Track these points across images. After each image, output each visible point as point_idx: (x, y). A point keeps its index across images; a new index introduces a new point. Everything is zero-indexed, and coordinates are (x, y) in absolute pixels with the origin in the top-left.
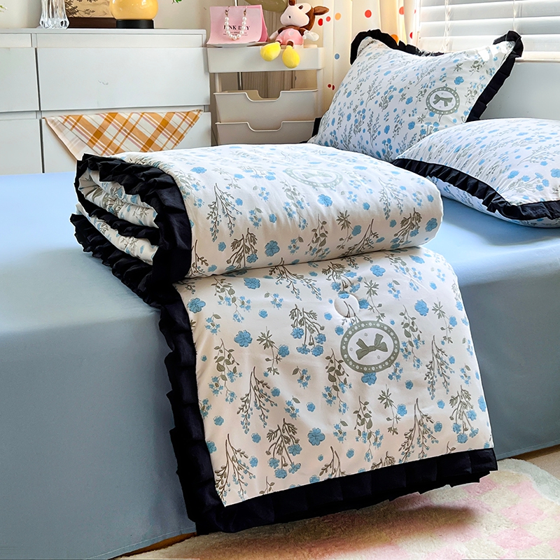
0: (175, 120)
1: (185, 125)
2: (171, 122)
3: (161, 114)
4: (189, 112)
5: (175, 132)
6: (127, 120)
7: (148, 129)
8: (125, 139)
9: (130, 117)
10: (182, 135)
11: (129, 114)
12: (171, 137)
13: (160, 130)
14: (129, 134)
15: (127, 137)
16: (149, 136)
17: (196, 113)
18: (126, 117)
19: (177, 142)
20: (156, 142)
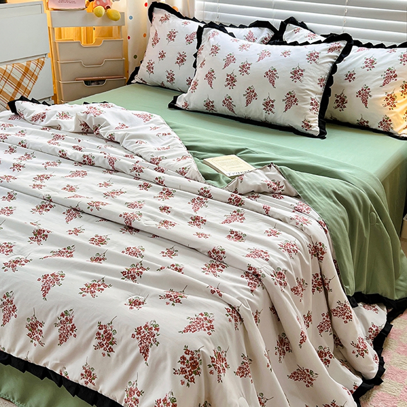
0: (32, 66)
1: (38, 69)
2: (30, 69)
3: (23, 64)
4: (38, 59)
5: (33, 75)
6: (5, 71)
7: (17, 75)
8: (5, 84)
9: (7, 68)
10: (37, 77)
11: (5, 66)
12: (31, 79)
13: (24, 75)
14: (7, 80)
15: (6, 82)
16: (18, 80)
17: (42, 60)
18: (5, 69)
19: (35, 82)
20: (23, 83)
